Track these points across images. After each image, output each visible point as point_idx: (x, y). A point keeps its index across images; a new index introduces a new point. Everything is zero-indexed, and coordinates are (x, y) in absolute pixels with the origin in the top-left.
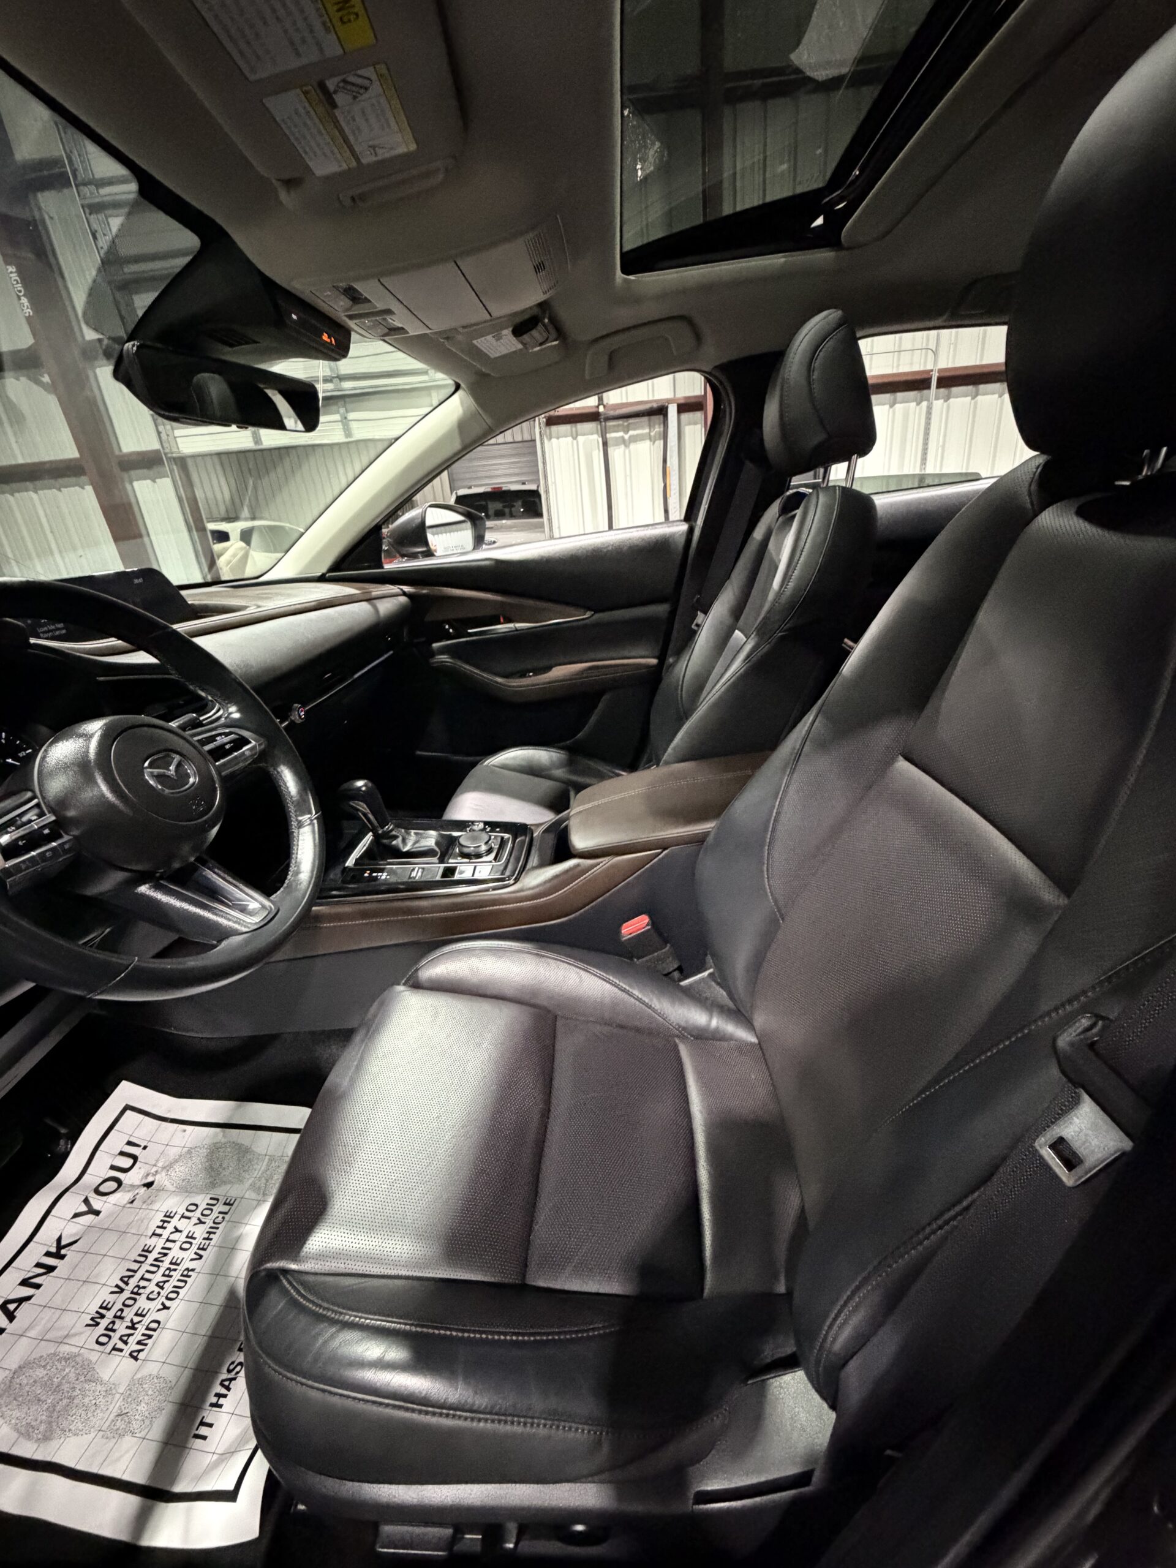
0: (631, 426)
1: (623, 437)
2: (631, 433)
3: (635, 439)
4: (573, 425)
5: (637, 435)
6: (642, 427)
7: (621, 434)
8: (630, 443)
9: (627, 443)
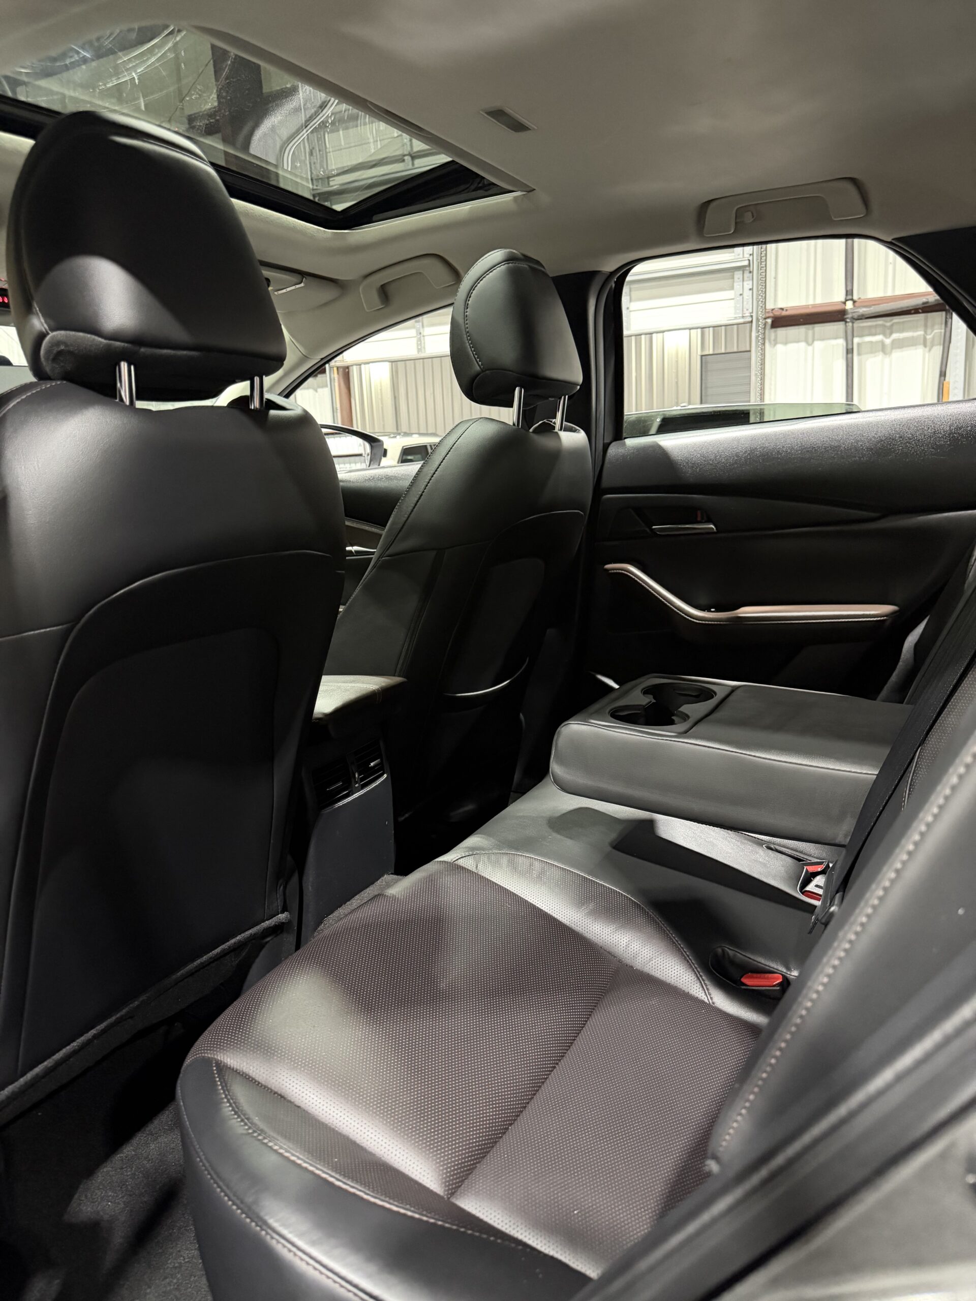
0: (895, 327)
1: (882, 342)
2: (895, 336)
3: (899, 345)
4: (810, 326)
5: (904, 339)
6: (915, 328)
7: (879, 338)
8: (892, 348)
9: (888, 349)
